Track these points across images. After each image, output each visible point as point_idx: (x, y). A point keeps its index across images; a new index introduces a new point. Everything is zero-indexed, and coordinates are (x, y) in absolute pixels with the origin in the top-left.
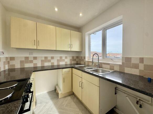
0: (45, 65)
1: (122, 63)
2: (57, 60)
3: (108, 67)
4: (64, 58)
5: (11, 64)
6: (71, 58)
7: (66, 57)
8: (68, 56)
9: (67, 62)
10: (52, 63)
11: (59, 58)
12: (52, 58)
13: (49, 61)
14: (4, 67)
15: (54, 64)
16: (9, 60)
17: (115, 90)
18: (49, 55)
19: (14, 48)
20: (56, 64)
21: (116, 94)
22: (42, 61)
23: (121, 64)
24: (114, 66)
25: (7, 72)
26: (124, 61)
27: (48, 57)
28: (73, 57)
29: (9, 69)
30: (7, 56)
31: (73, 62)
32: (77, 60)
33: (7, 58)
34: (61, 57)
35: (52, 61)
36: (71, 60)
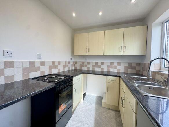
0: (96, 70)
2: (108, 66)
4: (115, 64)
5: (75, 66)
6: (127, 65)
7: (119, 64)
8: (122, 62)
9: (120, 70)
10: (101, 68)
11: (109, 65)
12: (102, 63)
13: (99, 66)
14: (72, 68)
15: (103, 70)
16: (75, 63)
18: (99, 61)
19: (76, 55)
20: (106, 70)
22: (93, 66)
25: (73, 71)
27: (98, 63)
28: (130, 64)
29: (74, 69)
30: (74, 61)
31: (129, 71)
32: (138, 68)
33: (74, 62)
34: (112, 63)
35: (102, 67)
36: (126, 67)
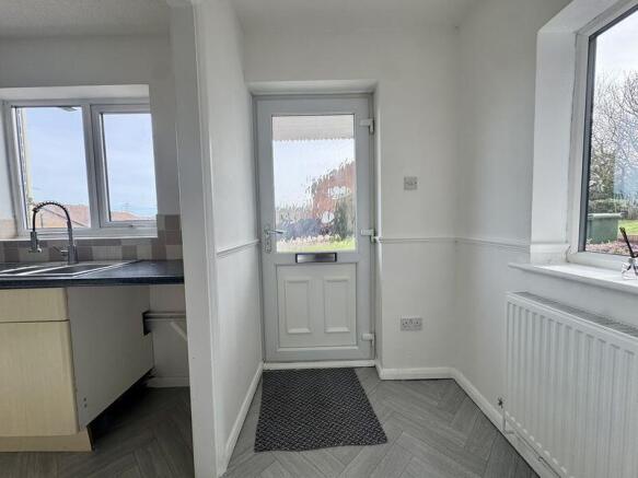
1: (159, 233)
3: (117, 251)
17: (144, 322)
21: (146, 331)
23: (155, 236)
24: (135, 247)
26: (163, 228)
